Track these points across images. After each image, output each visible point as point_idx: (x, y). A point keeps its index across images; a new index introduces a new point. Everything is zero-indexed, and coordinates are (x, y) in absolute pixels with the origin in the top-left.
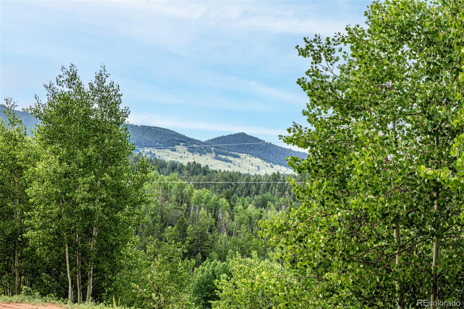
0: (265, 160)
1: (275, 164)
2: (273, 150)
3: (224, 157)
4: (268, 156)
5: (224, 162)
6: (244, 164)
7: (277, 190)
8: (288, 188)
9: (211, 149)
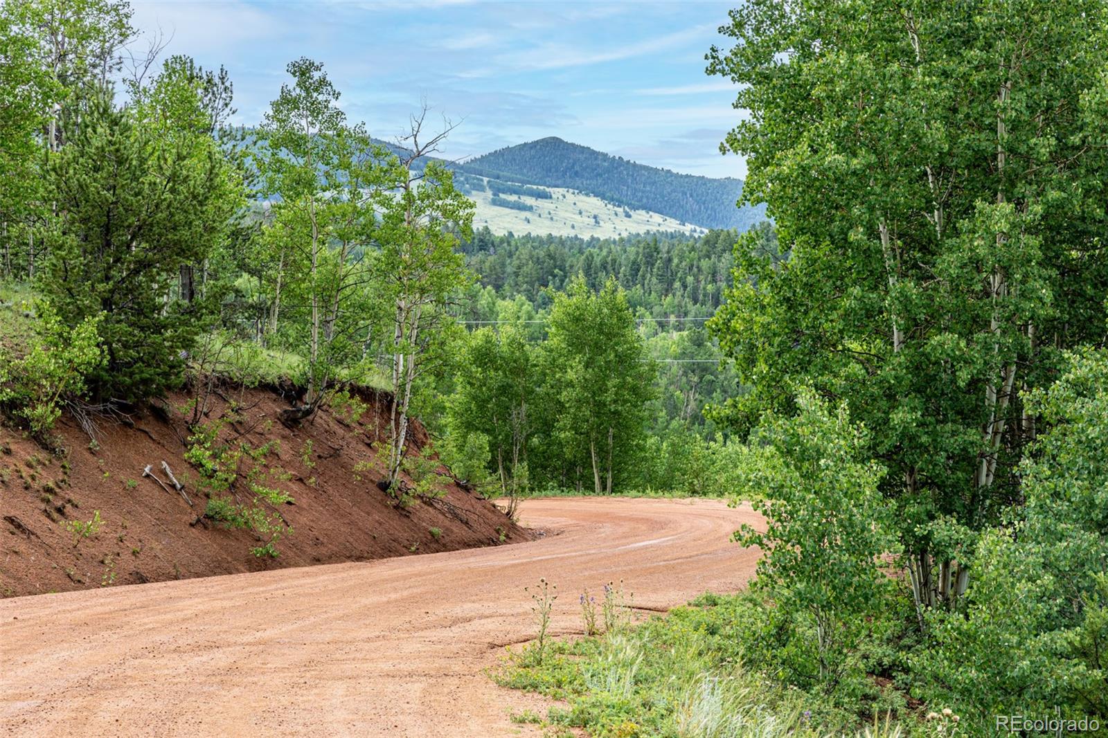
0: (612, 200)
1: (635, 208)
2: (628, 174)
3: (513, 198)
4: (617, 189)
5: (515, 211)
6: (562, 214)
7: (654, 280)
8: (679, 275)
9: (482, 180)
